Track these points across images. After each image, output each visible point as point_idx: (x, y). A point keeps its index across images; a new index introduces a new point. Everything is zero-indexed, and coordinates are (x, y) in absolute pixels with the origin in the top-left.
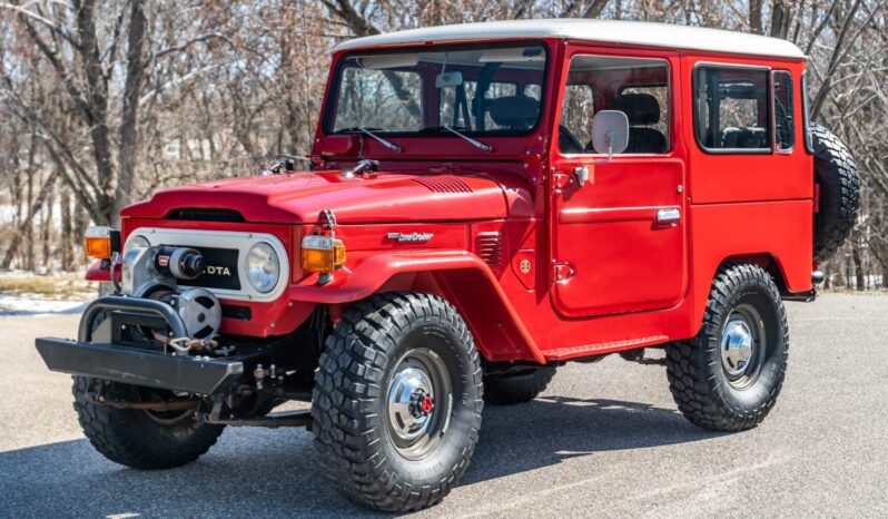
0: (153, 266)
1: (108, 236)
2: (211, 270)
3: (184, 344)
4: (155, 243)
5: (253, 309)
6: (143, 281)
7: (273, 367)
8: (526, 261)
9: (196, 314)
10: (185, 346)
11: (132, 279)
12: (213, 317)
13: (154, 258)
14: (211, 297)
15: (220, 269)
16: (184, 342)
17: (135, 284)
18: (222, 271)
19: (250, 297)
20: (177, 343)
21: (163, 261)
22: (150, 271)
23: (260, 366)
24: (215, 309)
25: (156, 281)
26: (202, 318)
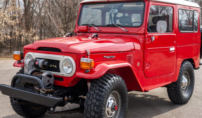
0: (33, 65)
1: (20, 54)
2: (51, 66)
3: (44, 91)
4: (34, 58)
5: (64, 78)
6: (30, 69)
7: (70, 97)
8: (138, 63)
9: (47, 80)
10: (44, 92)
11: (27, 68)
12: (52, 81)
13: (34, 62)
14: (51, 74)
15: (53, 65)
16: (44, 90)
17: (28, 70)
18: (54, 66)
19: (63, 75)
20: (42, 90)
21: (37, 63)
22: (33, 66)
23: (66, 96)
24: (52, 78)
25: (34, 69)
26: (49, 81)
